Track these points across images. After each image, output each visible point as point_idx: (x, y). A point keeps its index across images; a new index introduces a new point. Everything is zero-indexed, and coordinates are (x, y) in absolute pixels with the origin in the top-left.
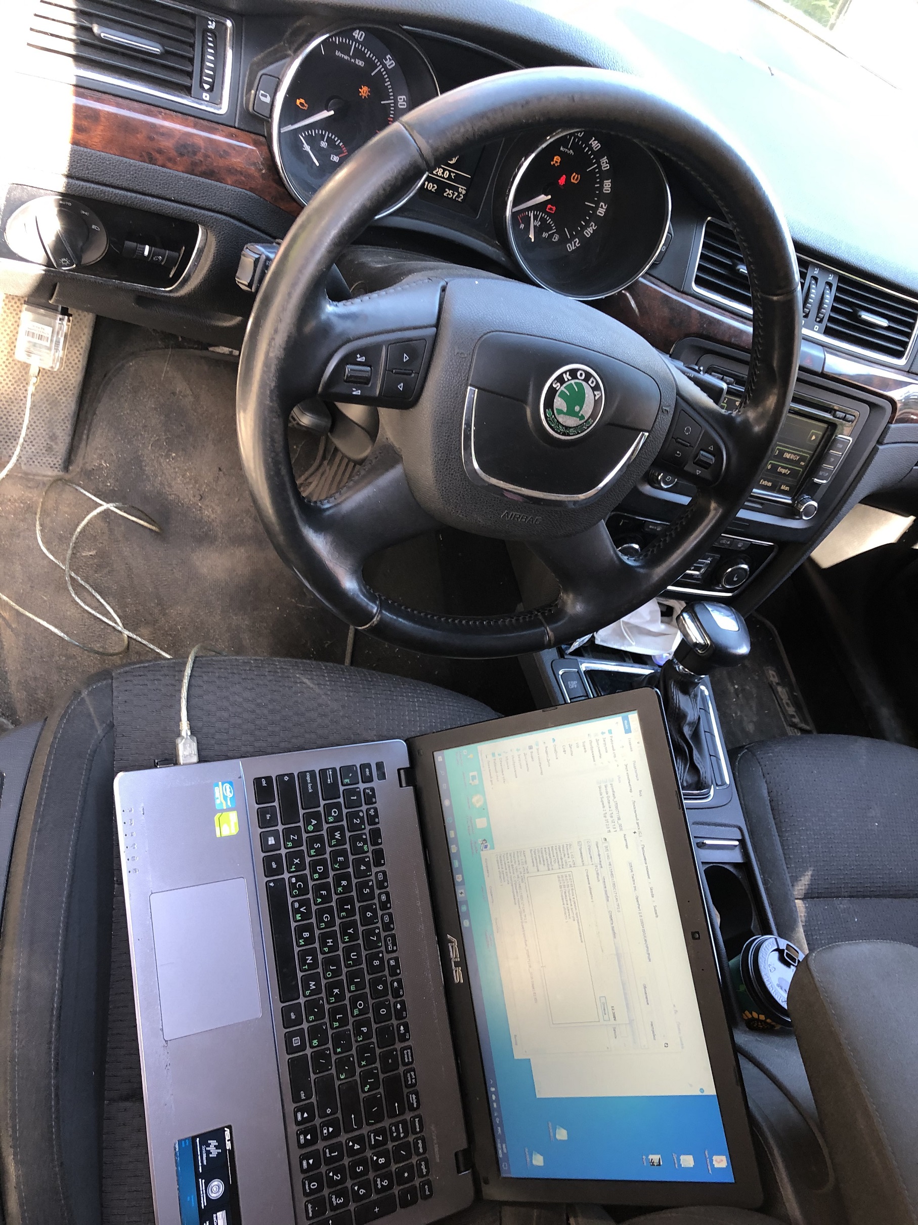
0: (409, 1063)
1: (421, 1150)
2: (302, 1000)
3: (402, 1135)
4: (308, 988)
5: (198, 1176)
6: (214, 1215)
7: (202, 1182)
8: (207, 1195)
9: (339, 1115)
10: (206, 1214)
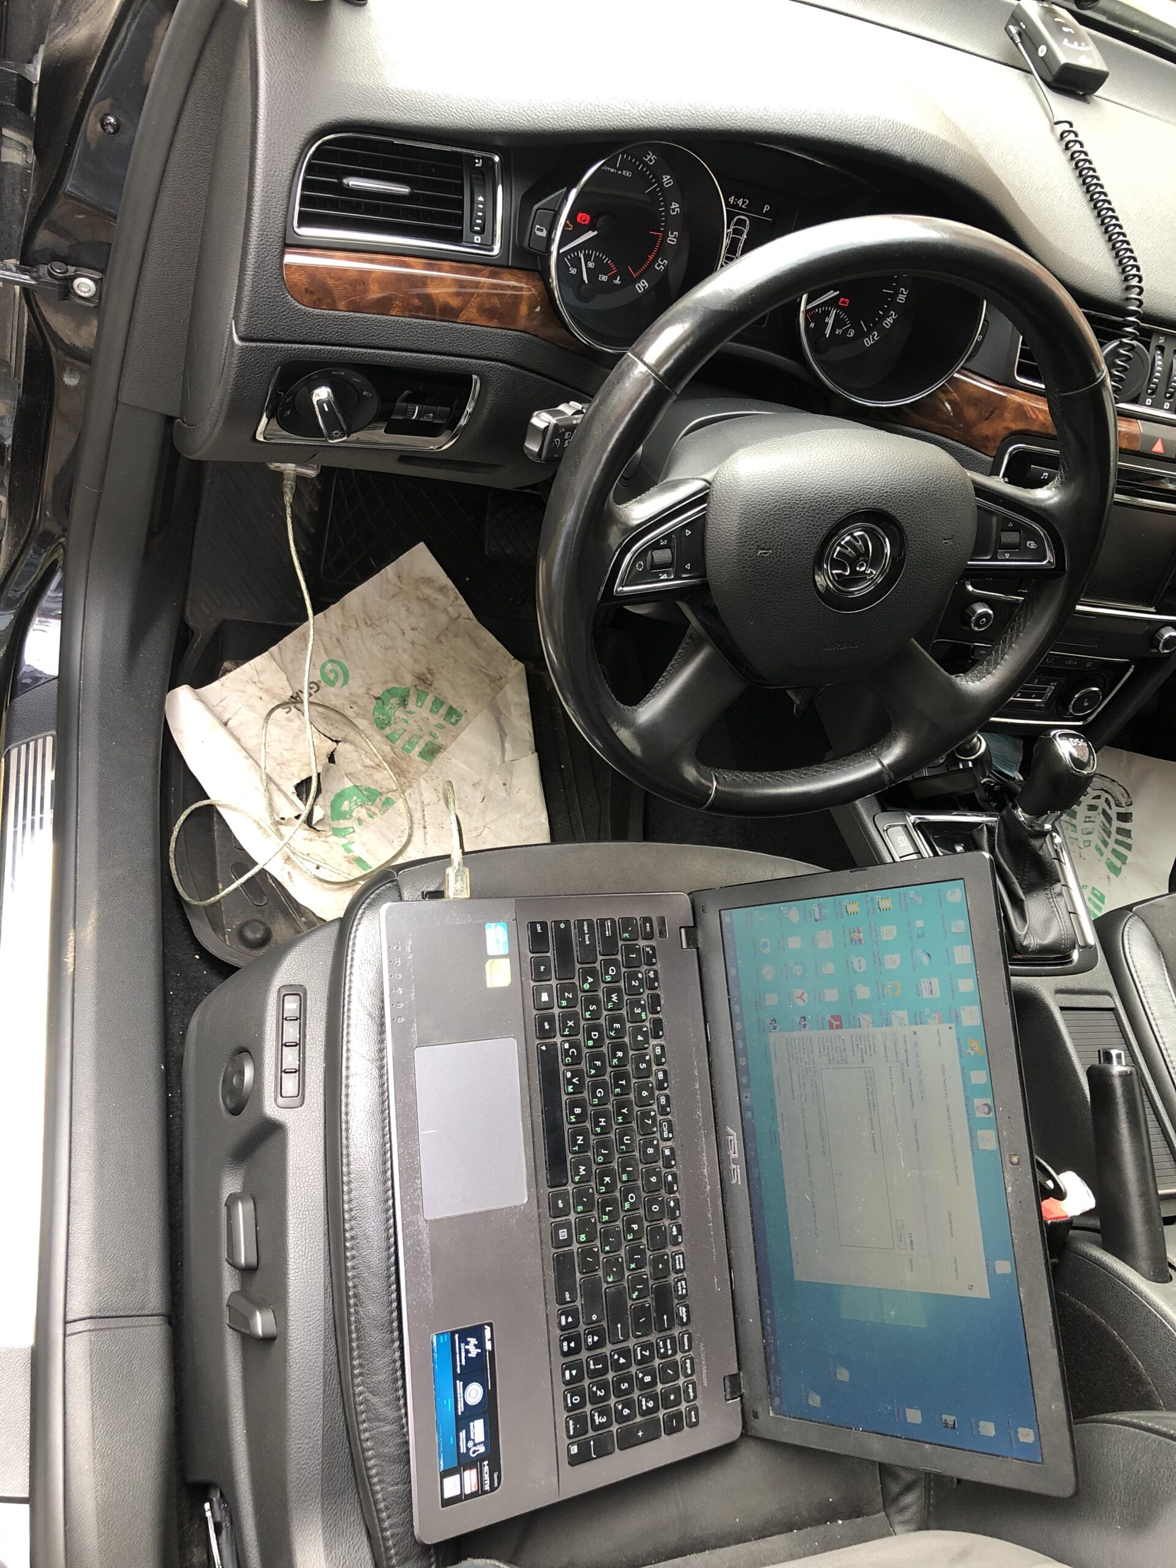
0: (681, 1271)
1: (689, 1371)
2: (570, 1187)
3: (670, 1352)
4: (577, 1173)
5: (456, 1377)
6: (471, 1424)
7: (459, 1384)
8: (464, 1400)
9: (604, 1323)
10: (463, 1421)
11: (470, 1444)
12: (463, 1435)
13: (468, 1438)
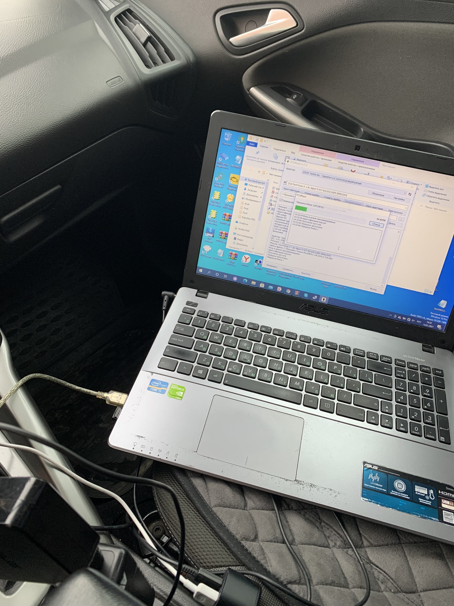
0: (364, 353)
1: (416, 366)
2: (304, 393)
3: (404, 373)
5: (388, 494)
6: (416, 493)
7: (393, 492)
8: (402, 493)
10: (414, 498)
11: (427, 497)
12: (421, 500)
13: (424, 498)
